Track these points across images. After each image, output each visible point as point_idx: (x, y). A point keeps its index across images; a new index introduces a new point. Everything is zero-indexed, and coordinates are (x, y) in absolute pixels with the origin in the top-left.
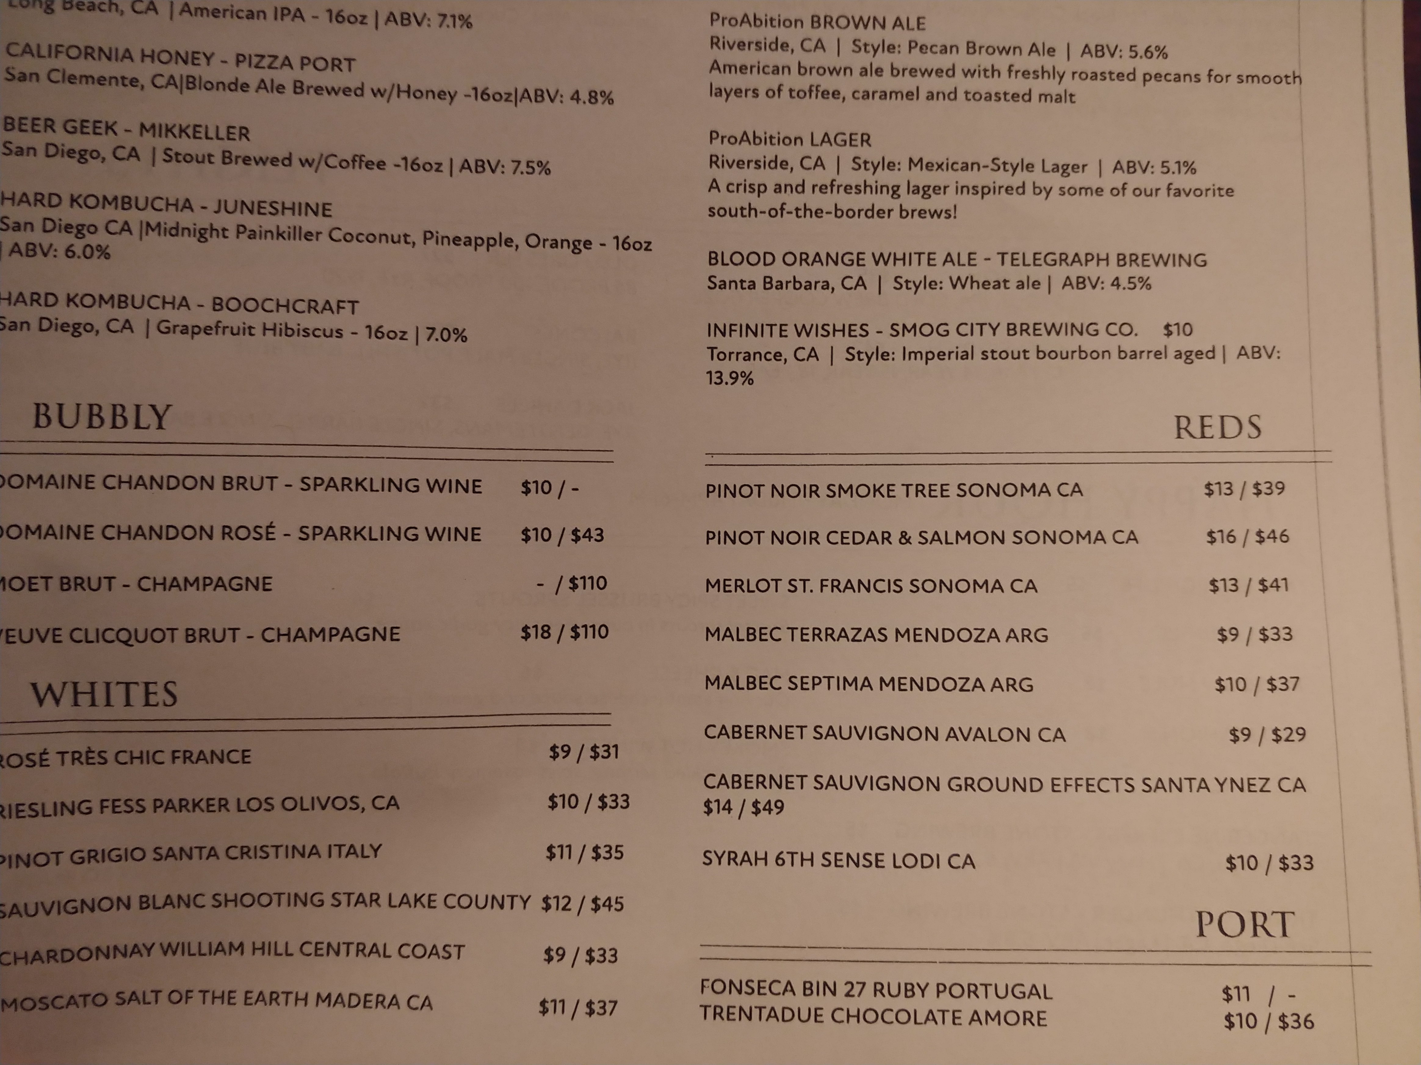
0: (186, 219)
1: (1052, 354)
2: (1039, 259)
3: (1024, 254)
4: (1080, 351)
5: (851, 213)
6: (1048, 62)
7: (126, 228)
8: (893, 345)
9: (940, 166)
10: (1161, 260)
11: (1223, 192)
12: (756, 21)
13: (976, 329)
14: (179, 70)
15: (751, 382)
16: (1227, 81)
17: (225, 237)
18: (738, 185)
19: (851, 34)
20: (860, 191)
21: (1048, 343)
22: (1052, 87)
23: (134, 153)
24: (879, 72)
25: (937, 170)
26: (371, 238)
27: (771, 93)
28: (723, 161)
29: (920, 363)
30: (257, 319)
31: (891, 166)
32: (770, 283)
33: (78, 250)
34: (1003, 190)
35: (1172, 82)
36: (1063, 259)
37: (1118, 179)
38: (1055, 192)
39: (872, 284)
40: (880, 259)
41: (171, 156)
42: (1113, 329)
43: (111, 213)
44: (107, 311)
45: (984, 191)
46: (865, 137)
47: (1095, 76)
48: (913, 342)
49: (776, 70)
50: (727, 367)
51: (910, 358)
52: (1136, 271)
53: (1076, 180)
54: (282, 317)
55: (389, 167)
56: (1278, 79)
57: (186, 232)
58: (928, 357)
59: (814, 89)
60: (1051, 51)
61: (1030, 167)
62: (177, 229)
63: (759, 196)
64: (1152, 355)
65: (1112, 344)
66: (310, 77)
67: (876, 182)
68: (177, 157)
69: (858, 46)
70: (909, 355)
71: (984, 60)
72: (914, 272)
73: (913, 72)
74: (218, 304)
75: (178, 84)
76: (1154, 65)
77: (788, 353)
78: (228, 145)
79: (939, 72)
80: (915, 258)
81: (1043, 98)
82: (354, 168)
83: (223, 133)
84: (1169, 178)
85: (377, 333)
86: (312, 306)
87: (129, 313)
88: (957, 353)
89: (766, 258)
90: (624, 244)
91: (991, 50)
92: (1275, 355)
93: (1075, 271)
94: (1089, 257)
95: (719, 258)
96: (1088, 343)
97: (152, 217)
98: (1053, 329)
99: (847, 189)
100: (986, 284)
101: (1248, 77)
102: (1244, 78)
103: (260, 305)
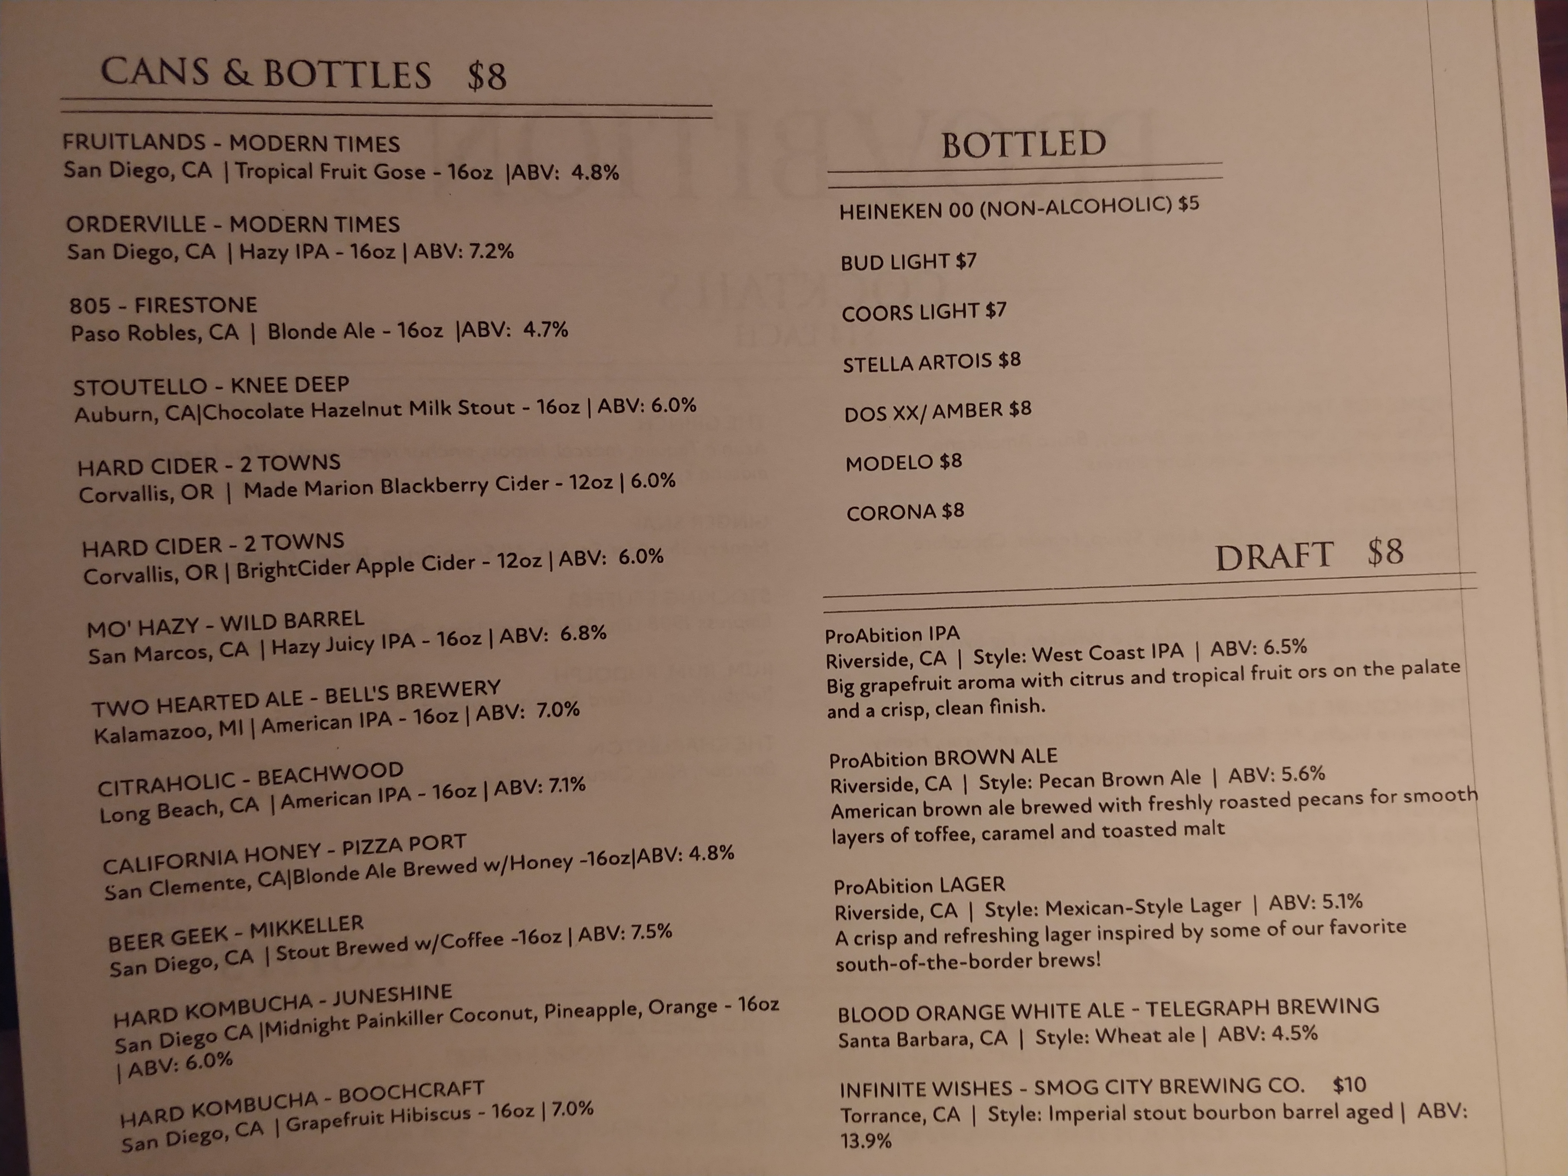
0: (305, 1015)
1: (1211, 1114)
2: (1192, 1009)
3: (1175, 1003)
4: (1242, 1110)
5: (988, 963)
6: (1193, 791)
7: (246, 1031)
8: (1040, 1104)
9: (1080, 910)
10: (1327, 1006)
11: (1394, 928)
12: (878, 761)
13: (1128, 1086)
14: (287, 865)
15: (889, 1145)
16: (1393, 801)
17: (346, 1028)
18: (866, 937)
19: (979, 768)
20: (996, 940)
21: (1205, 1101)
22: (1197, 817)
23: (246, 956)
24: (1009, 809)
25: (1077, 914)
26: (493, 1016)
27: (896, 837)
28: (850, 912)
29: (1069, 1123)
30: (384, 1107)
31: (1027, 911)
32: (905, 1039)
33: (200, 1061)
34: (1149, 934)
35: (1332, 806)
36: (1218, 1007)
37: (1276, 916)
38: (1207, 934)
39: (1013, 1039)
40: (1020, 1012)
41: (286, 954)
42: (1277, 1085)
43: (228, 1019)
44: (234, 1117)
45: (1128, 936)
46: (998, 881)
47: (1245, 804)
48: (1061, 1101)
49: (901, 812)
50: (863, 1129)
51: (1057, 1118)
52: (1301, 1019)
53: (1229, 919)
54: (409, 1103)
55: (507, 941)
56: (1451, 796)
57: (307, 1028)
58: (1077, 1117)
59: (941, 830)
60: (1196, 779)
61: (1177, 908)
62: (297, 1025)
63: (889, 947)
64: (1321, 1114)
65: (1275, 1101)
66: (421, 857)
67: (1012, 929)
68: (291, 955)
69: (987, 783)
70: (1056, 1115)
71: (1122, 793)
72: (1058, 1026)
73: (1046, 808)
74: (345, 1096)
75: (287, 880)
76: (1312, 788)
77: (926, 1114)
78: (341, 936)
79: (1074, 807)
80: (1058, 1010)
81: (1189, 830)
82: (471, 945)
83: (336, 924)
84: (1333, 913)
85: (504, 1111)
86: (438, 1089)
87: (256, 1115)
88: (1108, 1112)
89: (899, 1014)
90: (750, 1004)
91: (1130, 781)
92: (1461, 1113)
93: (1232, 1021)
94: (1248, 1004)
95: (850, 1015)
96: (1250, 1101)
97: (272, 1018)
98: (1211, 1086)
99: (982, 937)
100: (1135, 1038)
101: (1416, 795)
102: (1412, 797)
103: (387, 1093)
